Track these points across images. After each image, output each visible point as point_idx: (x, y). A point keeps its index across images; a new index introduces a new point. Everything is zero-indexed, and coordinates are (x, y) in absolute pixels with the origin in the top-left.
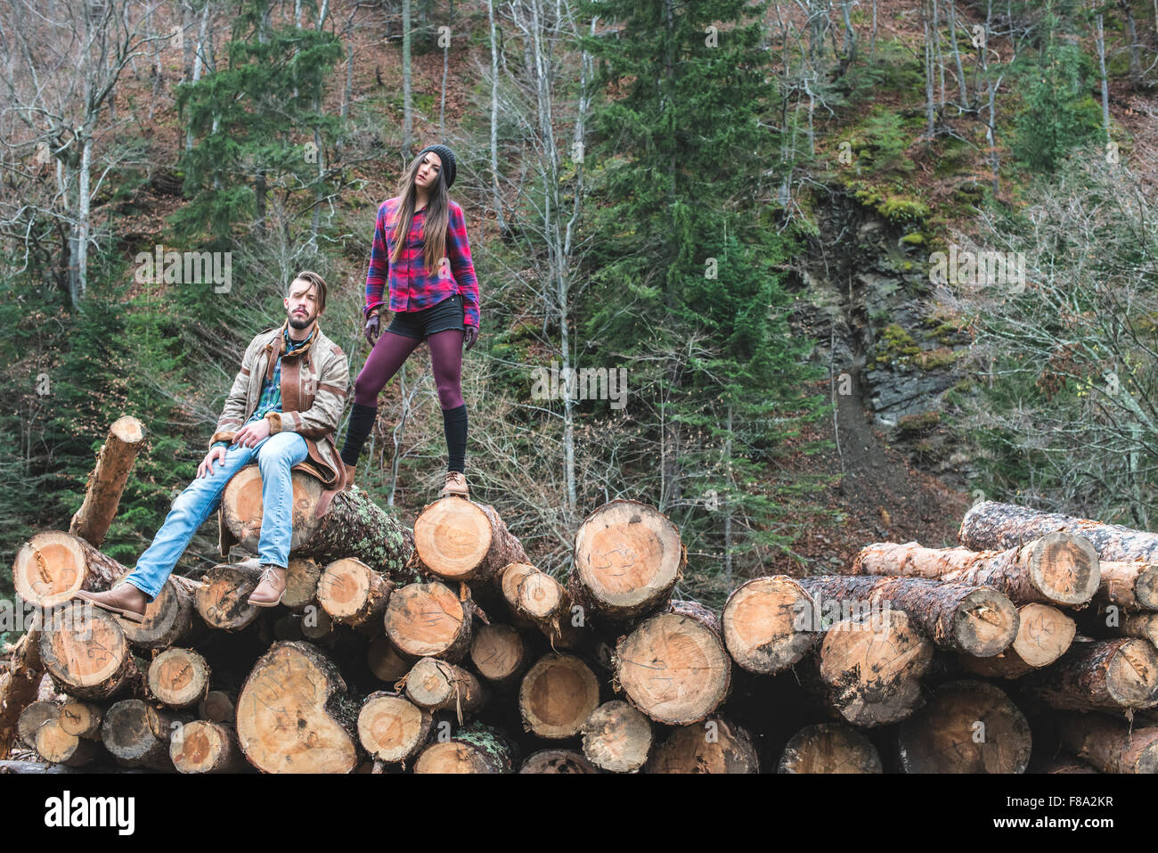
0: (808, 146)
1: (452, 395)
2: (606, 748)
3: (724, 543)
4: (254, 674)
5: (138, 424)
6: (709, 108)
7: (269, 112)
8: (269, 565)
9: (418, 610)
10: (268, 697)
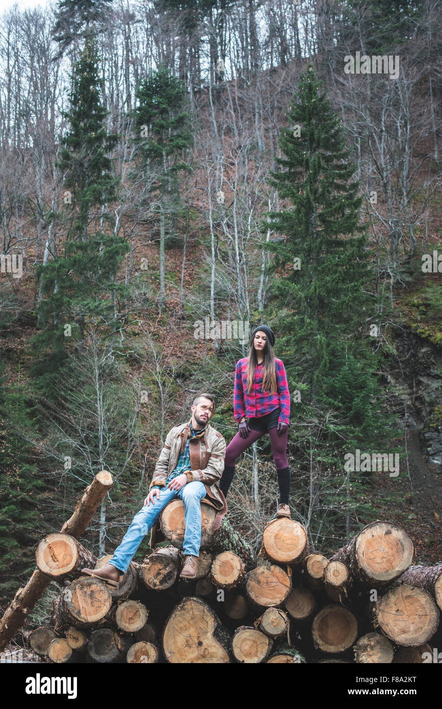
0: (389, 304)
1: (281, 461)
2: (368, 659)
3: (345, 531)
4: (173, 615)
5: (110, 475)
6: (337, 283)
7: (87, 281)
8: (190, 555)
9: (265, 581)
10: (181, 629)
